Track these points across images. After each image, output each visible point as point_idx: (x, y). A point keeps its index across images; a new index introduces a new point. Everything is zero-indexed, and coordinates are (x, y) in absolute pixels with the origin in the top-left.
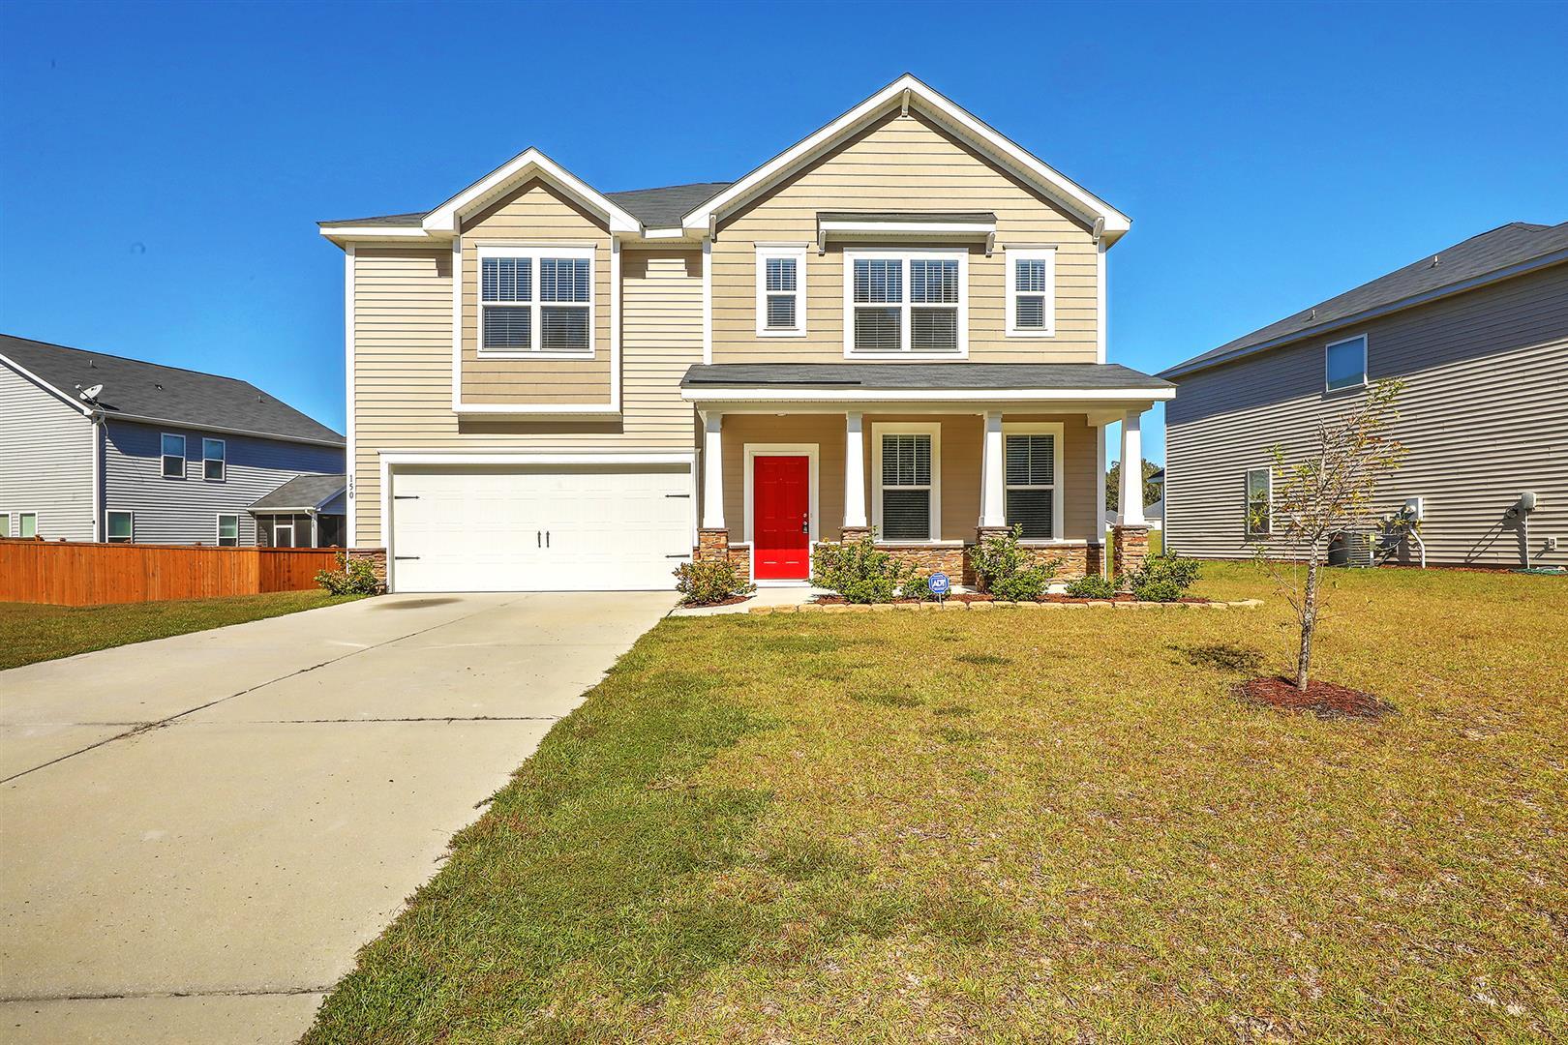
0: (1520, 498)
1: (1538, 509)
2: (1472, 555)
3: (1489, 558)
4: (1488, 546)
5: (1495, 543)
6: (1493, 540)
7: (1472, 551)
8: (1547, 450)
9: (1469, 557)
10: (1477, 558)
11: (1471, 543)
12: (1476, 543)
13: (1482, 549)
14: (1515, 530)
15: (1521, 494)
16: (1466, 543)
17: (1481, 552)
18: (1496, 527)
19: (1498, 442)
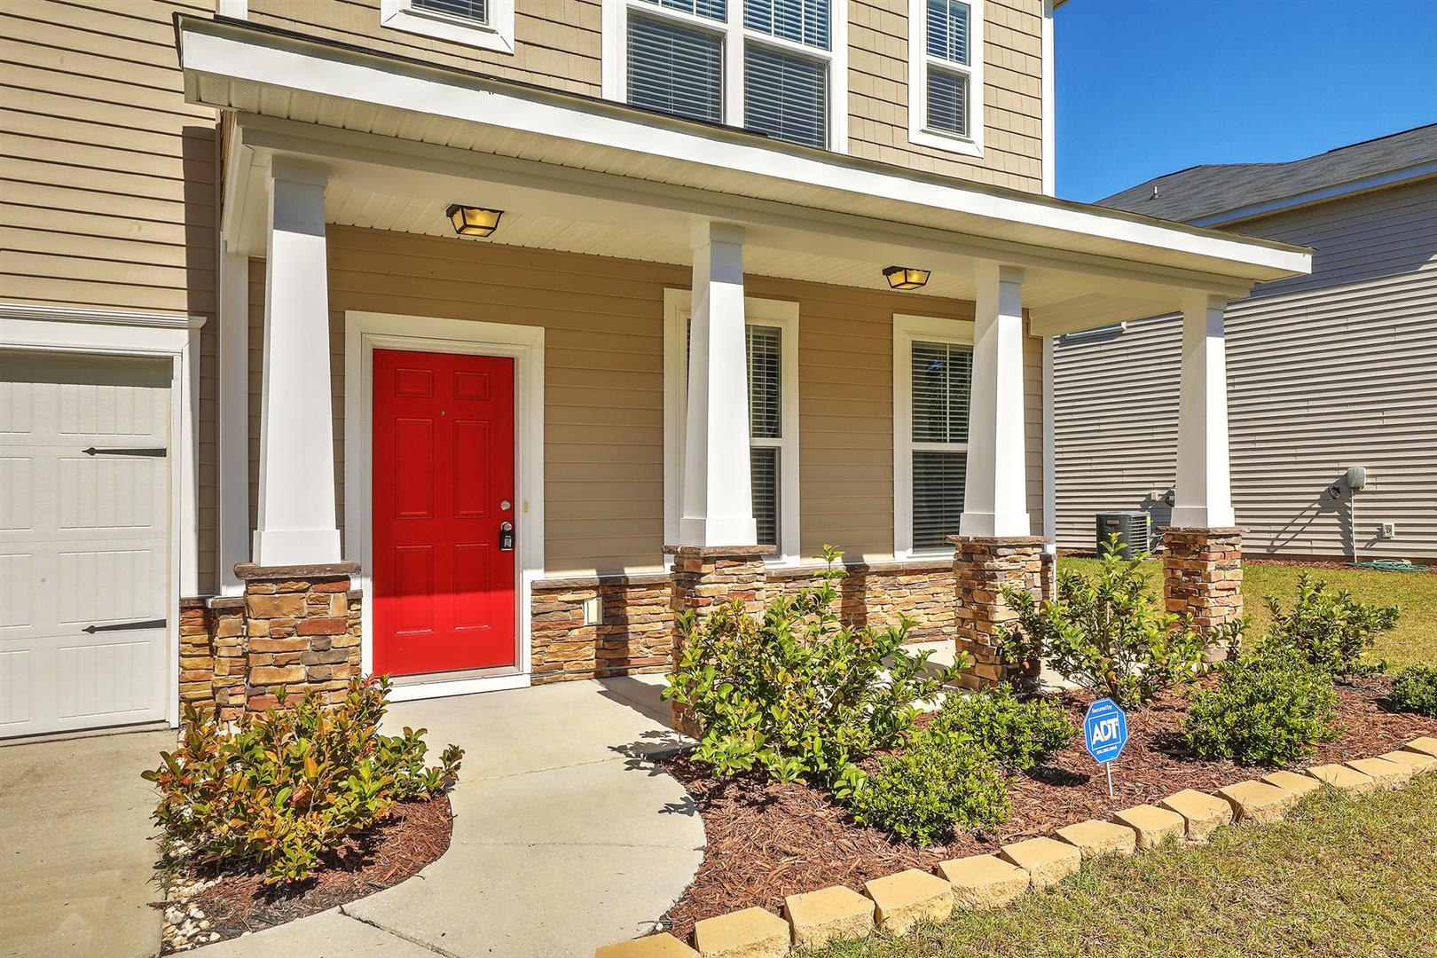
0: (1342, 473)
1: (1367, 488)
2: (1276, 544)
3: (1300, 547)
4: (1297, 533)
5: (1307, 529)
6: (1305, 525)
7: (1277, 539)
8: (1380, 415)
9: (1272, 546)
10: (1281, 547)
11: (1273, 528)
12: (1281, 528)
13: (1289, 536)
14: (1336, 513)
15: (1346, 468)
16: (1268, 528)
17: (1288, 540)
18: (1310, 509)
19: (1311, 403)
